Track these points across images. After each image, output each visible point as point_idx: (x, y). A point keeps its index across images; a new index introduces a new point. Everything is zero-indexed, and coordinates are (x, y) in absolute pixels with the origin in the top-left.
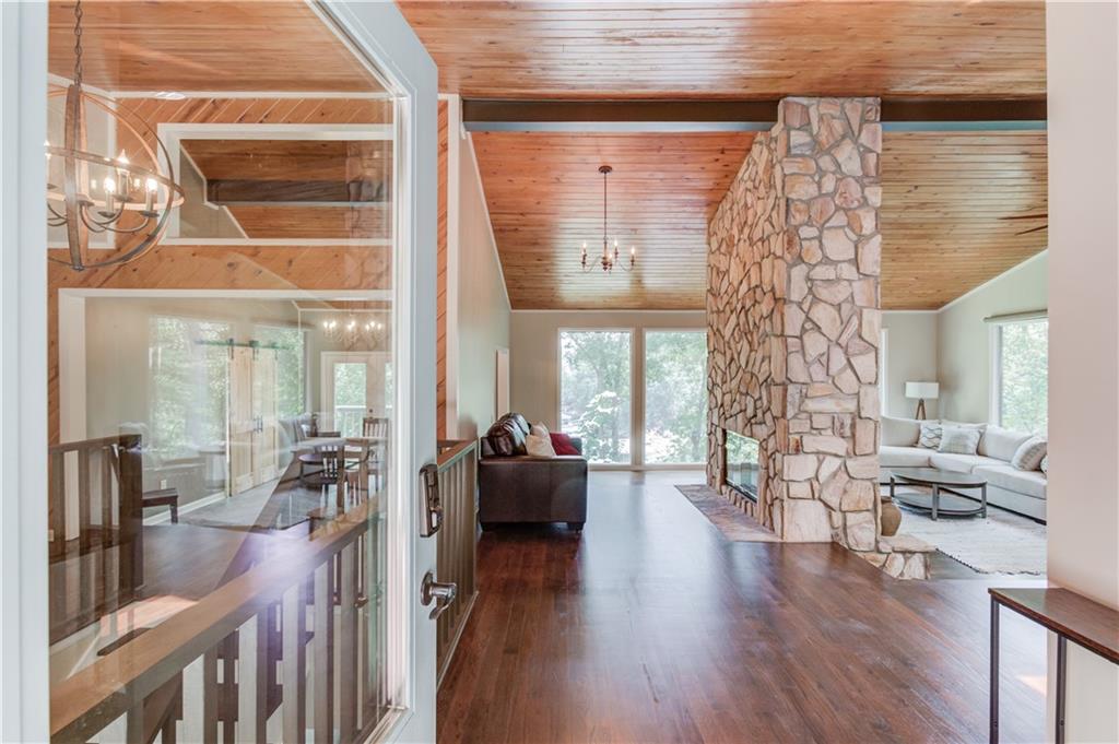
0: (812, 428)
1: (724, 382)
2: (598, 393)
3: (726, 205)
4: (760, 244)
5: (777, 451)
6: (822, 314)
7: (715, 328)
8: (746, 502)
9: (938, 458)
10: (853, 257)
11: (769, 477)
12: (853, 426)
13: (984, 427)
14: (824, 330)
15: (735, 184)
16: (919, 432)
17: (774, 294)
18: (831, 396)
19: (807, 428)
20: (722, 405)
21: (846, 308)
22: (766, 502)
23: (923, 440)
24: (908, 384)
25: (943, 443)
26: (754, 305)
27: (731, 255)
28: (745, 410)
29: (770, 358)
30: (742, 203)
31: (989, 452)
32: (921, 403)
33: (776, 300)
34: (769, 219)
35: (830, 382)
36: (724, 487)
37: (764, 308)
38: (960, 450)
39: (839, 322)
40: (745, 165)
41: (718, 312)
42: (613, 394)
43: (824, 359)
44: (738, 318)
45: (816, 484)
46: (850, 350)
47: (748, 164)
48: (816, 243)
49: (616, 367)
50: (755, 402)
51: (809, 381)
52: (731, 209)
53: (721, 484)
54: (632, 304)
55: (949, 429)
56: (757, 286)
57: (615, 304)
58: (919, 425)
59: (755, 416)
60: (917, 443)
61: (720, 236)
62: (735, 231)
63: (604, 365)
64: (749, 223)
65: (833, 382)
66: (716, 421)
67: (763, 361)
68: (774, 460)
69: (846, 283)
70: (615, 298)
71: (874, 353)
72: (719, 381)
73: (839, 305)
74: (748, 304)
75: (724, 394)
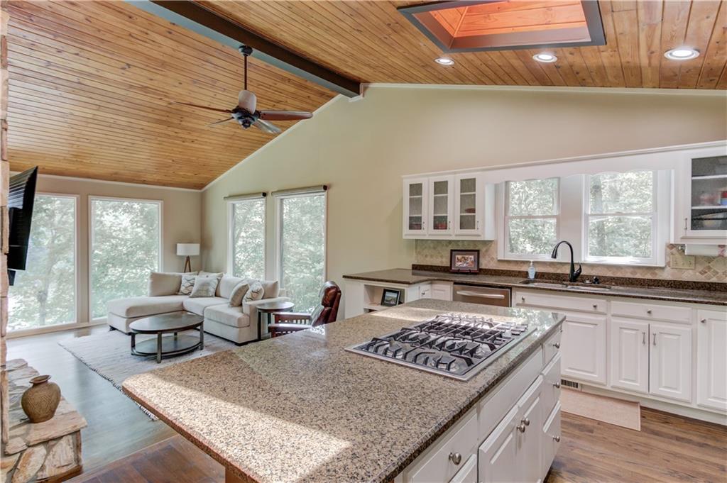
9: (188, 302)
13: (221, 276)
16: (181, 283)
23: (182, 289)
24: (178, 245)
25: (194, 289)
31: (222, 294)
32: (188, 259)
38: (204, 295)
55: (201, 278)
58: (181, 277)
60: (178, 291)
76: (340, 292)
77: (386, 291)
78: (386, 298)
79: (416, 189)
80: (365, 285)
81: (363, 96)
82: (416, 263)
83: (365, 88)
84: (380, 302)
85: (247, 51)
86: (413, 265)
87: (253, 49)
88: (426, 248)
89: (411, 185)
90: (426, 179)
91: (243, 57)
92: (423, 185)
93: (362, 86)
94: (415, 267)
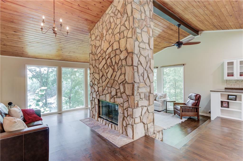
0: (140, 98)
1: (98, 84)
2: (40, 88)
3: (99, 24)
4: (118, 34)
5: (129, 107)
6: (142, 59)
7: (94, 65)
8: (112, 125)
10: (148, 42)
11: (124, 116)
12: (149, 96)
14: (143, 65)
15: (104, 15)
17: (127, 51)
18: (144, 87)
19: (139, 99)
20: (98, 91)
21: (147, 58)
22: (123, 125)
26: (115, 56)
27: (102, 40)
28: (111, 93)
29: (125, 74)
30: (108, 21)
33: (128, 53)
34: (124, 25)
35: (144, 82)
36: (99, 119)
37: (122, 56)
39: (146, 63)
40: (110, 8)
41: (95, 60)
42: (46, 88)
43: (143, 75)
44: (106, 61)
45: (141, 117)
46: (148, 72)
47: (111, 8)
48: (140, 35)
49: (46, 80)
50: (116, 90)
51: (139, 82)
52: (102, 24)
53: (98, 118)
54: (58, 58)
56: (117, 49)
57: (50, 58)
59: (116, 95)
61: (96, 35)
62: (105, 32)
63: (42, 80)
64: (112, 28)
65: (145, 82)
66: (94, 96)
67: (120, 75)
68: (127, 111)
69: (147, 50)
70: (51, 55)
71: (152, 73)
72: (96, 83)
73: (146, 57)
74: (112, 55)
75: (98, 88)
76: (201, 96)
77: (228, 95)
78: (229, 98)
79: (231, 64)
80: (221, 94)
81: (200, 35)
82: (226, 87)
83: (201, 33)
84: (227, 99)
85: (179, 25)
86: (225, 88)
87: (181, 25)
88: (231, 82)
89: (228, 63)
90: (236, 60)
91: (178, 28)
92: (234, 62)
93: (199, 32)
94: (226, 89)
